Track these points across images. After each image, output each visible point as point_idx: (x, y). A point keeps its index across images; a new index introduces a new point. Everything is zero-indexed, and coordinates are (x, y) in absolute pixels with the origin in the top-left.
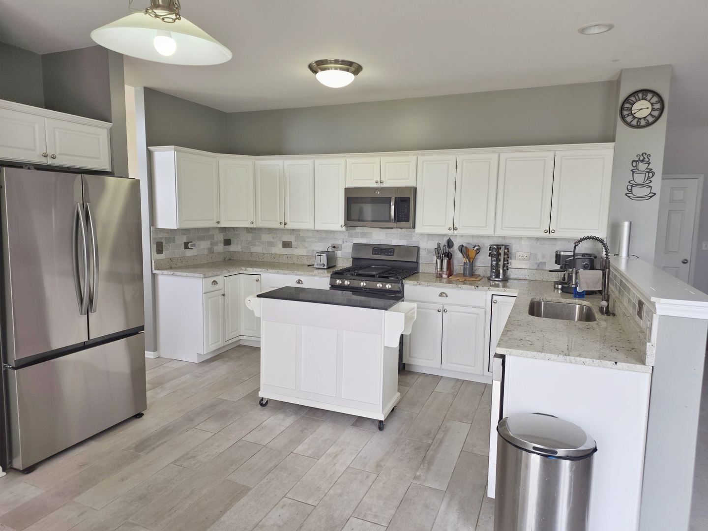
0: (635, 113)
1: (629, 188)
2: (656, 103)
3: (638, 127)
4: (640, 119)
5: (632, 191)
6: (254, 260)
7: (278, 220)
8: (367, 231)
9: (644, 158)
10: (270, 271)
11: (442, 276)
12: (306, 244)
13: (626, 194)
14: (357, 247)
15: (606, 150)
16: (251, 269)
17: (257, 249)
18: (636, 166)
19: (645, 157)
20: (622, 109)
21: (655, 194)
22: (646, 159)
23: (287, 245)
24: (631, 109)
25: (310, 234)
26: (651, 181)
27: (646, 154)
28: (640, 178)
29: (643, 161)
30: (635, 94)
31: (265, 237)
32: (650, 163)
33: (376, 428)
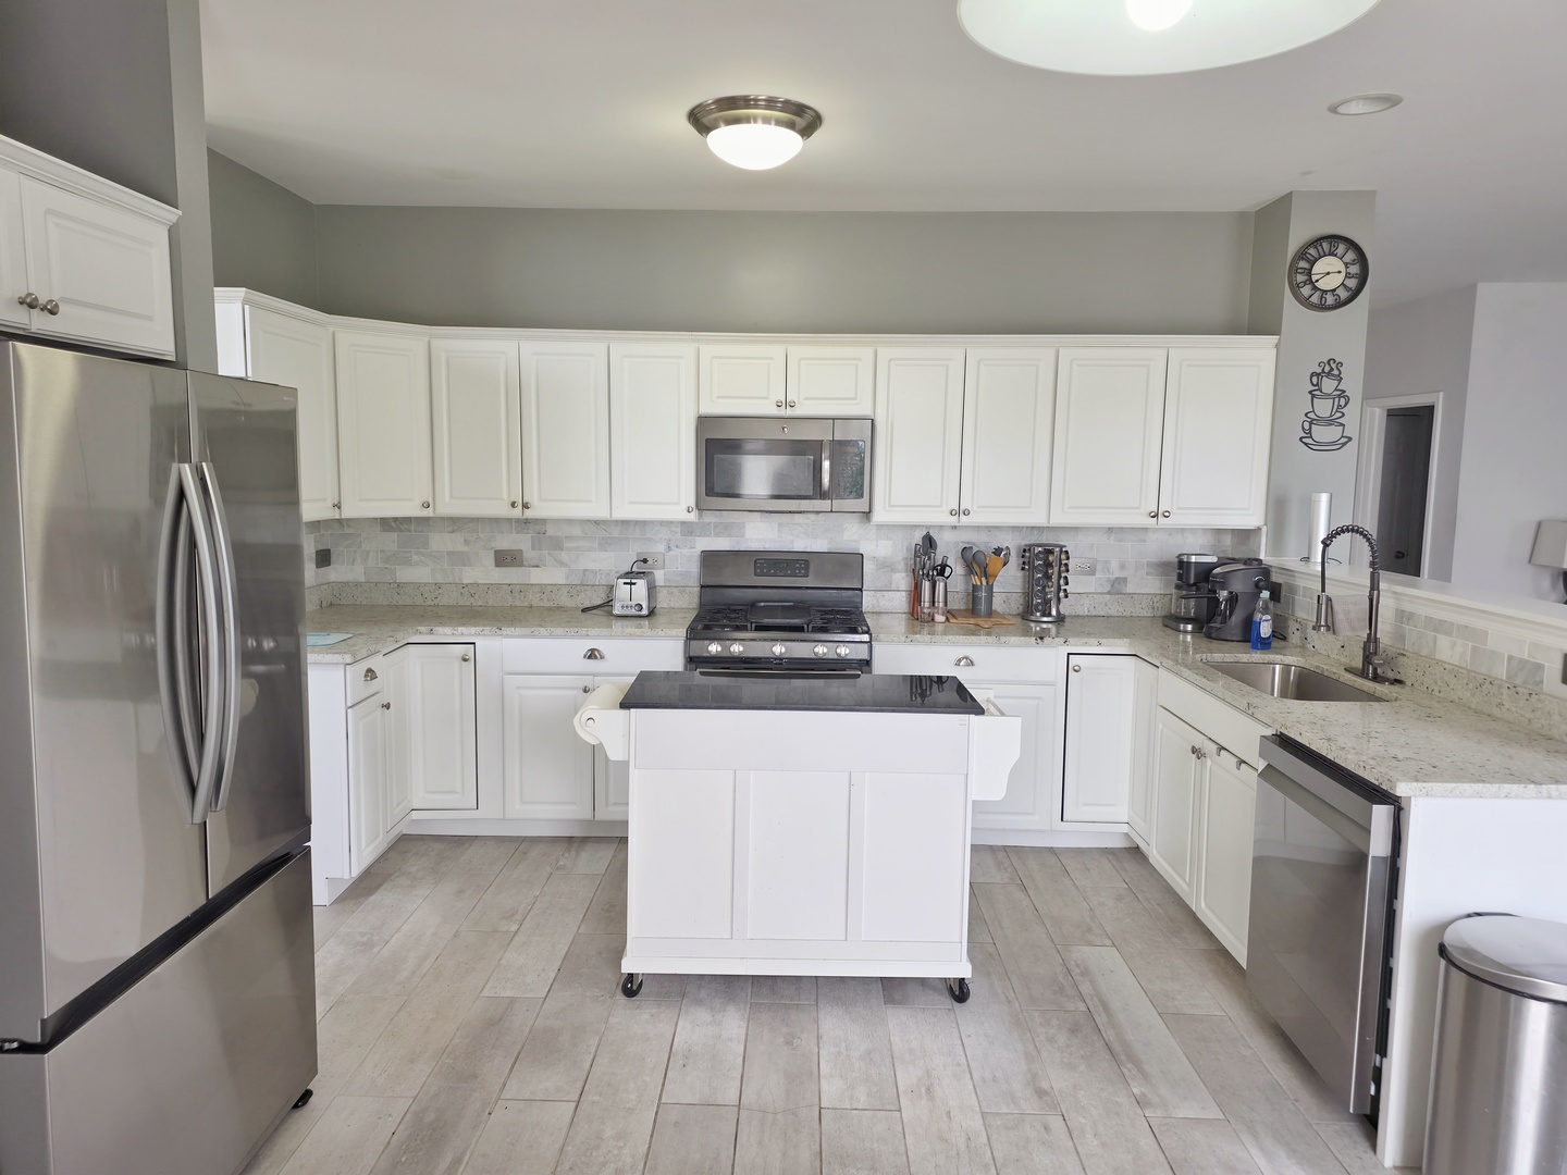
0: (1317, 281)
1: (1307, 426)
2: (1353, 263)
3: (1322, 307)
4: (1325, 292)
5: (1310, 433)
6: (409, 602)
7: (505, 496)
8: (732, 520)
9: (1332, 369)
10: (507, 630)
11: (933, 619)
12: (564, 556)
13: (1301, 439)
14: (710, 559)
15: (1261, 350)
16: (448, 630)
17: (417, 573)
18: (1317, 385)
19: (1334, 366)
20: (1293, 270)
21: (1350, 439)
22: (1336, 372)
23: (504, 559)
24: (1309, 273)
25: (576, 531)
26: (1343, 415)
27: (1335, 361)
28: (1324, 408)
29: (1329, 374)
30: (1316, 242)
31: (441, 542)
32: (1341, 379)
33: (948, 1002)
